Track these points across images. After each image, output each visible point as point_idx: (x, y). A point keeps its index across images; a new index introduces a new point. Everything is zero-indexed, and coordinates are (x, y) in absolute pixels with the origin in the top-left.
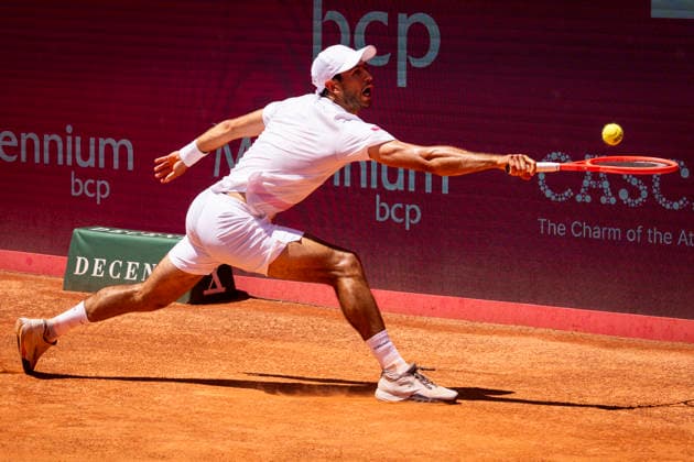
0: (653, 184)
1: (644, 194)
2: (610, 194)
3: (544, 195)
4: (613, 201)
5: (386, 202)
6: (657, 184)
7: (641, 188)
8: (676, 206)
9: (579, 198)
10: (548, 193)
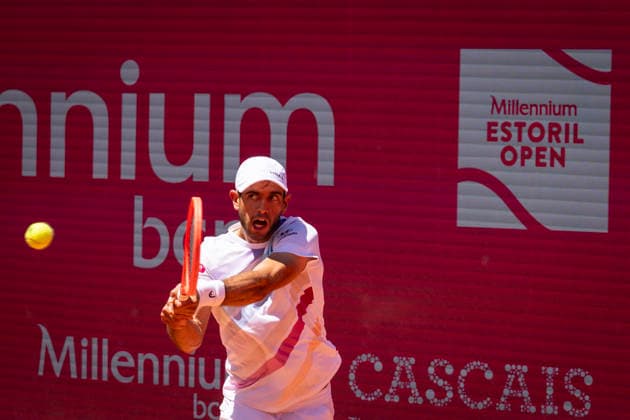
0: (459, 385)
1: (450, 395)
2: (417, 394)
3: (354, 395)
4: (420, 401)
5: (203, 400)
6: (462, 385)
7: (447, 388)
8: (480, 406)
9: (387, 399)
10: (358, 393)
